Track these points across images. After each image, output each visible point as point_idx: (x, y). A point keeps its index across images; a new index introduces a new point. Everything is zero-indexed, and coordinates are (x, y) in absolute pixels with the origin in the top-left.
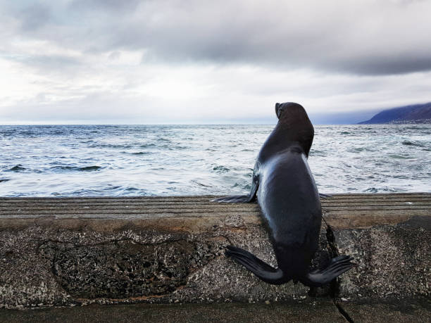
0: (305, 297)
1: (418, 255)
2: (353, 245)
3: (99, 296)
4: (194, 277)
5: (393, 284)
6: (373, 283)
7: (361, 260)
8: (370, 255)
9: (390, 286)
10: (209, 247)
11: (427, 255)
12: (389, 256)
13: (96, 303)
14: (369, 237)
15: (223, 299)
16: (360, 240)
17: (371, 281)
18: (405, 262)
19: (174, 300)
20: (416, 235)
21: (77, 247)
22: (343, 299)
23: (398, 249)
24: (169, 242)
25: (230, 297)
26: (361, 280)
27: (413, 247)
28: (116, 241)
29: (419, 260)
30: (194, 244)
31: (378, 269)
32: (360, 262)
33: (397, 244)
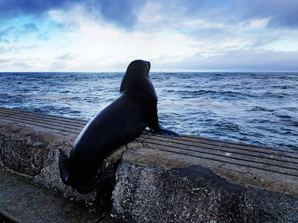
0: (91, 204)
1: (171, 200)
2: (126, 176)
3: (12, 168)
4: (43, 171)
5: (148, 218)
6: (134, 211)
7: (128, 190)
8: (135, 188)
9: (145, 218)
10: (54, 154)
11: (179, 203)
12: (148, 193)
13: (10, 172)
14: (140, 173)
15: (53, 188)
16: (132, 174)
17: (132, 209)
18: (159, 202)
19: (35, 181)
20: (177, 182)
21: (10, 140)
22: (112, 215)
23: (157, 190)
24: (40, 147)
25: (57, 189)
26: (126, 206)
27: (170, 191)
28: (22, 141)
29: (171, 205)
30: (48, 150)
31: (139, 201)
32: (127, 191)
33: (157, 186)
